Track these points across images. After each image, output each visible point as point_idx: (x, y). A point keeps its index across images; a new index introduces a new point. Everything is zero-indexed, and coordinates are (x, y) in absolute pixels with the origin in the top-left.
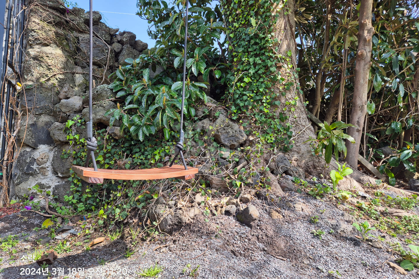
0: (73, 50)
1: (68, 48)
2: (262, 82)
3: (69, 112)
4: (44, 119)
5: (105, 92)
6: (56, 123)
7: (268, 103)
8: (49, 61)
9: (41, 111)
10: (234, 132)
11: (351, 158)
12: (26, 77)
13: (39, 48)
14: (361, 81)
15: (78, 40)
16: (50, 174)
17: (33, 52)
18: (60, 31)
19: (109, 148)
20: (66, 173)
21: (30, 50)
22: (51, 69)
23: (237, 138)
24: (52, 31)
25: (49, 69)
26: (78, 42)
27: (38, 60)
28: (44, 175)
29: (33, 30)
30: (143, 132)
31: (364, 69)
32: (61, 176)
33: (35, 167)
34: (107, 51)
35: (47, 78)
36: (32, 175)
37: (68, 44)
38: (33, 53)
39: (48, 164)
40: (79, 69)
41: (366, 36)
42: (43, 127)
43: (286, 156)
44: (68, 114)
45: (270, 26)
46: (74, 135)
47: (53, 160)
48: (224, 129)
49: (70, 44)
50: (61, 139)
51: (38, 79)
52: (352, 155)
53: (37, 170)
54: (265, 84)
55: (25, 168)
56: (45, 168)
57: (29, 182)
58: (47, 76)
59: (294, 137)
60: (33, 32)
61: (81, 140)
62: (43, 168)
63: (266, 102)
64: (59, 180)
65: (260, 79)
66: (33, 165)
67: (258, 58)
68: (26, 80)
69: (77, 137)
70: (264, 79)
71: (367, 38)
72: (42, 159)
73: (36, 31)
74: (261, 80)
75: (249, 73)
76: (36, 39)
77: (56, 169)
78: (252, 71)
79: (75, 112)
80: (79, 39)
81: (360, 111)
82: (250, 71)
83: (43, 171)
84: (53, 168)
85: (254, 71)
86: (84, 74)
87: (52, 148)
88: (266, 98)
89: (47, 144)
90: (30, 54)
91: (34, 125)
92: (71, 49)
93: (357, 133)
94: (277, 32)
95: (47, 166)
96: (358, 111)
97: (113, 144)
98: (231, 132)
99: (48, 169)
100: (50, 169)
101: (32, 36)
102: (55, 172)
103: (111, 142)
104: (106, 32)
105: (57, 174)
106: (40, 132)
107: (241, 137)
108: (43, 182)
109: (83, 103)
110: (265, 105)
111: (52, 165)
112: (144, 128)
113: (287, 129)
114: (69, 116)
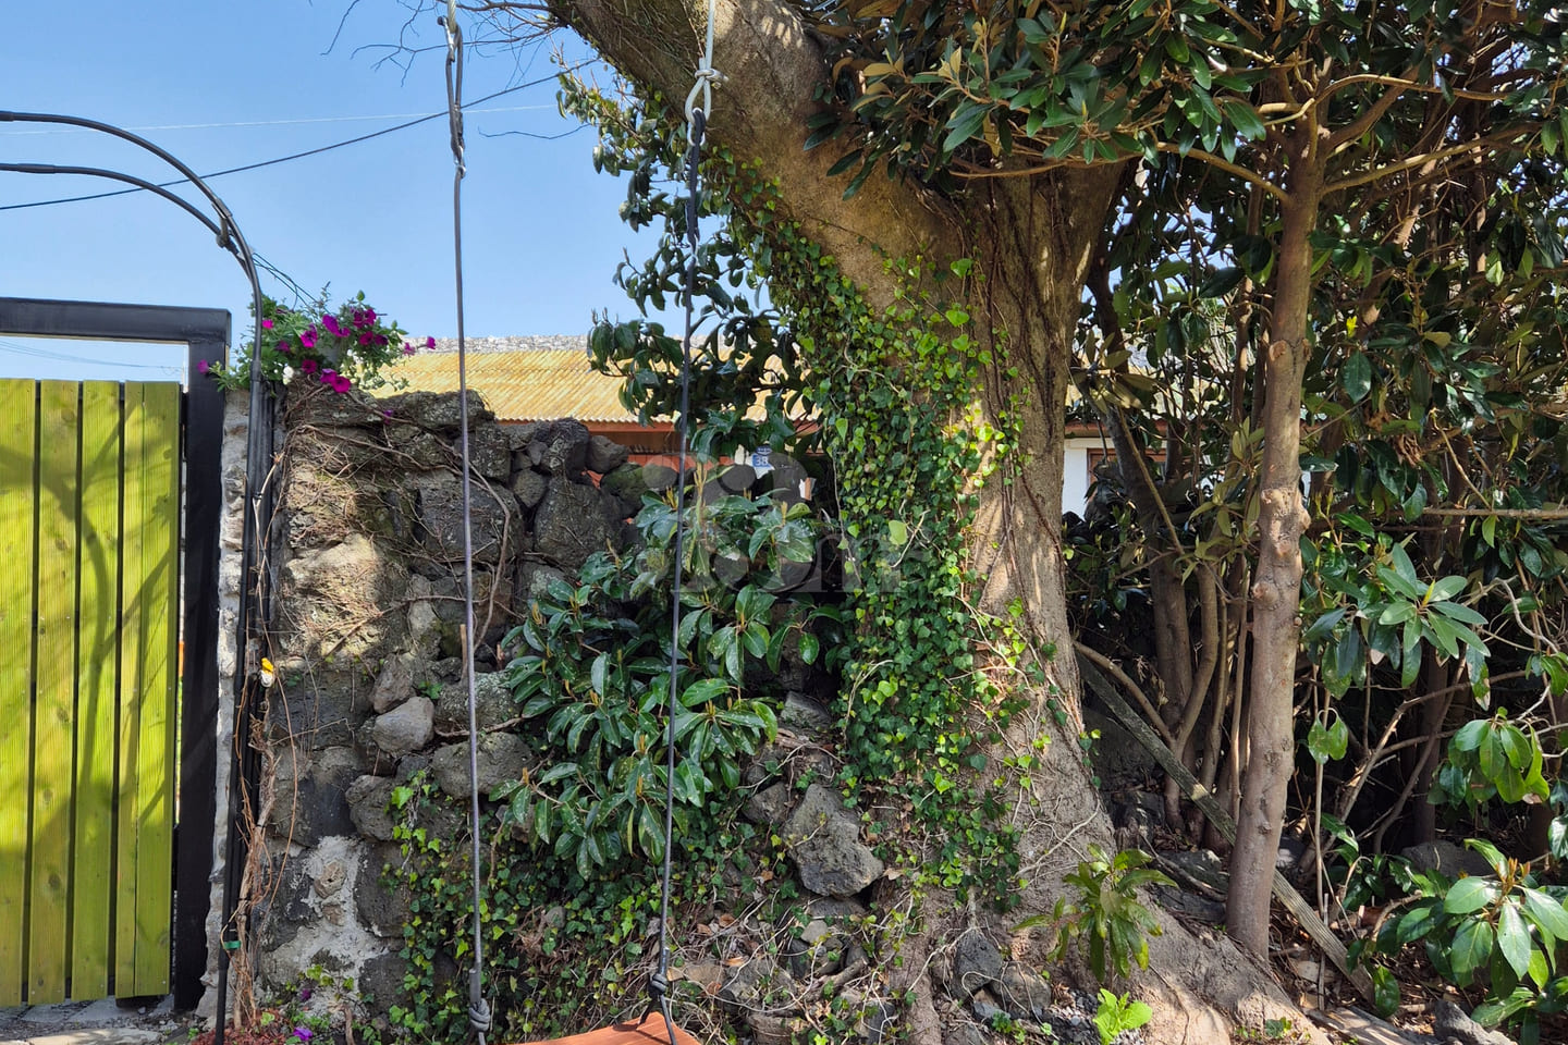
0: (406, 535)
1: (390, 531)
2: (935, 694)
3: (397, 751)
4: (335, 759)
5: (492, 702)
6: (364, 777)
7: (952, 758)
8: (342, 591)
9: (323, 741)
10: (839, 858)
11: (1245, 916)
12: (285, 645)
13: (315, 558)
14: (1266, 676)
15: (418, 500)
16: (349, 921)
17: (299, 570)
18: (371, 488)
19: (504, 874)
20: (392, 927)
21: (292, 564)
22: (349, 613)
23: (848, 877)
24: (345, 496)
25: (344, 615)
26: (416, 509)
27: (316, 594)
28: (334, 921)
29: (298, 509)
30: (589, 856)
31: (1274, 640)
32: (379, 934)
33: (311, 900)
34: (500, 522)
35: (338, 641)
36: (304, 922)
37: (390, 519)
38: (302, 576)
39: (346, 893)
40: (420, 585)
41: (1275, 538)
42: (329, 785)
43: (1005, 922)
44: (394, 755)
45: (954, 530)
46: (414, 829)
47: (357, 884)
48: (813, 849)
49: (396, 520)
50: (379, 835)
51: (315, 647)
52: (1246, 906)
53: (317, 910)
54: (943, 700)
55: (289, 906)
56: (337, 906)
57: (297, 943)
58: (337, 634)
59: (1031, 863)
60: (299, 515)
61: (431, 845)
62: (331, 905)
63: (947, 755)
64: (375, 943)
65: (927, 682)
66: (306, 897)
67: (921, 621)
68: (285, 652)
69: (420, 835)
70: (940, 682)
71: (1278, 546)
72: (330, 881)
73: (305, 510)
74: (932, 687)
75: (895, 664)
76: (309, 534)
77: (368, 914)
78: (903, 659)
79: (413, 751)
80: (419, 495)
81: (1269, 770)
82: (898, 659)
83: (332, 912)
84: (358, 906)
85: (910, 659)
86: (433, 600)
87: (352, 843)
88: (947, 739)
89: (342, 834)
90: (293, 580)
91: (307, 783)
92: (400, 533)
93: (1261, 837)
94: (978, 545)
95: (342, 899)
96: (1263, 770)
97: (513, 860)
98: (831, 860)
99: (344, 907)
100: (349, 907)
101: (298, 526)
102: (364, 920)
103: (509, 854)
104: (497, 452)
105: (370, 926)
106: (322, 799)
107: (857, 876)
108: (336, 950)
109: (435, 724)
110: (942, 762)
111: (355, 898)
112: (592, 843)
113: (1008, 842)
114: (399, 761)
